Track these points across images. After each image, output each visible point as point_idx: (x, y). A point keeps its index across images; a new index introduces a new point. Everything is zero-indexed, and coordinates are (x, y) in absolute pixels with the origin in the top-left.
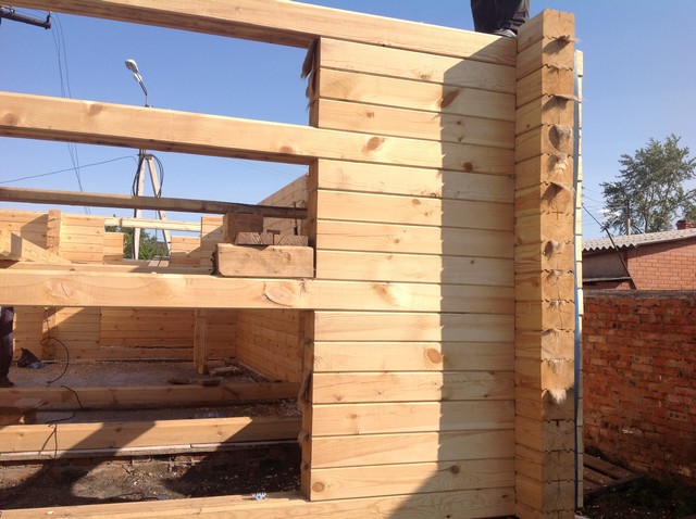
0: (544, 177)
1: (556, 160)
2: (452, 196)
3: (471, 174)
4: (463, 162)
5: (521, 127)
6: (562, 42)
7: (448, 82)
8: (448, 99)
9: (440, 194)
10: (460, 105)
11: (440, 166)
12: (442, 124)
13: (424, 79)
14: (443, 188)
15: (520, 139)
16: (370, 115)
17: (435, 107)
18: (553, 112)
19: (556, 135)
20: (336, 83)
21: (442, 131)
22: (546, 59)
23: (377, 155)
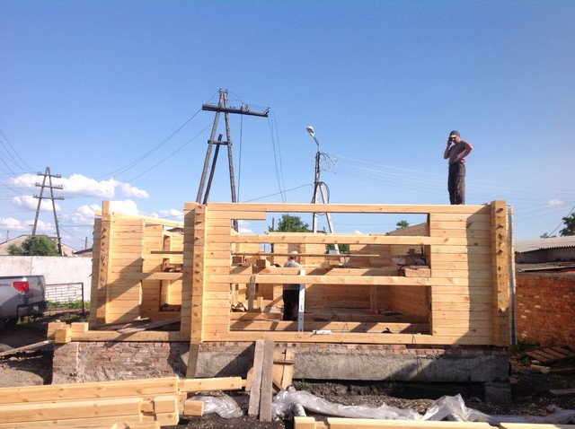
0: (497, 248)
1: (500, 243)
2: (471, 253)
3: (476, 246)
4: (474, 243)
6: (501, 210)
7: (468, 221)
8: (469, 225)
10: (472, 227)
11: (467, 244)
12: (467, 233)
13: (461, 221)
14: (468, 251)
15: (491, 236)
16: (445, 232)
17: (465, 228)
18: (499, 229)
19: (500, 236)
20: (435, 225)
22: (496, 215)
23: (448, 243)
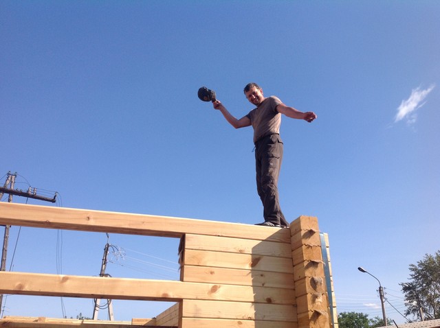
0: (310, 307)
1: (315, 297)
2: (261, 319)
3: (270, 305)
4: (266, 298)
5: (297, 278)
7: (254, 253)
8: (255, 262)
9: (253, 317)
10: (262, 265)
11: (253, 300)
12: (252, 276)
13: (241, 252)
14: (255, 314)
15: (297, 284)
16: (212, 273)
17: (248, 267)
18: (311, 269)
19: (314, 283)
20: (194, 257)
21: (253, 281)
22: (304, 241)
23: (217, 295)
